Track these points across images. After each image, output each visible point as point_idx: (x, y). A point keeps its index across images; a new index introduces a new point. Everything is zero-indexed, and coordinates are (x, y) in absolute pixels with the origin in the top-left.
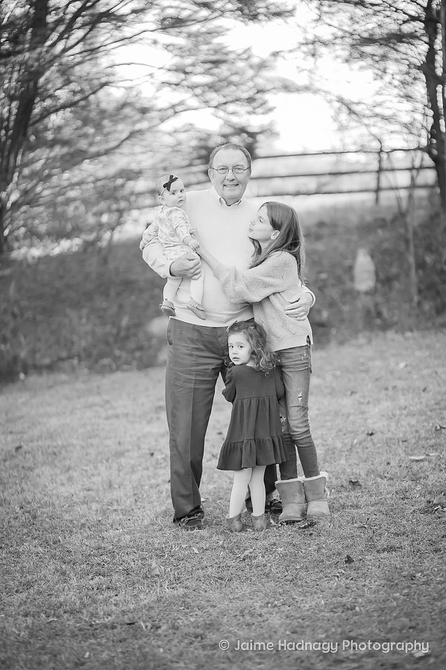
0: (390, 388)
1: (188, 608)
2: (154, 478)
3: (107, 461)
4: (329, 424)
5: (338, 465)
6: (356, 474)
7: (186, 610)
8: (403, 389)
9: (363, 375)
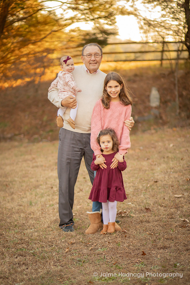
0: (166, 157)
1: (62, 279)
2: (52, 201)
3: (31, 190)
4: (136, 175)
5: (140, 198)
6: (148, 204)
7: (61, 280)
8: (172, 158)
9: (153, 150)
